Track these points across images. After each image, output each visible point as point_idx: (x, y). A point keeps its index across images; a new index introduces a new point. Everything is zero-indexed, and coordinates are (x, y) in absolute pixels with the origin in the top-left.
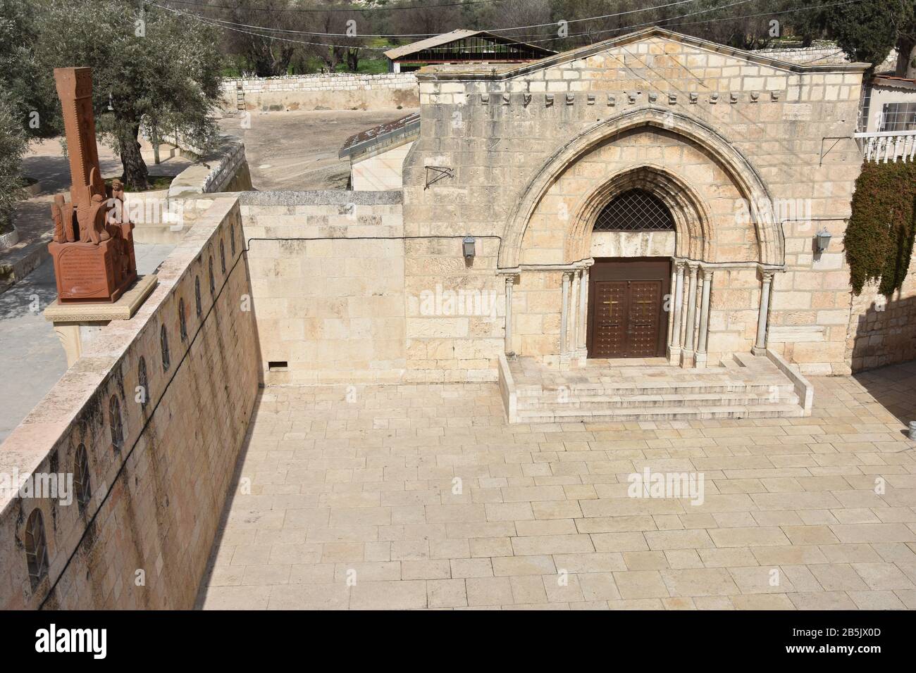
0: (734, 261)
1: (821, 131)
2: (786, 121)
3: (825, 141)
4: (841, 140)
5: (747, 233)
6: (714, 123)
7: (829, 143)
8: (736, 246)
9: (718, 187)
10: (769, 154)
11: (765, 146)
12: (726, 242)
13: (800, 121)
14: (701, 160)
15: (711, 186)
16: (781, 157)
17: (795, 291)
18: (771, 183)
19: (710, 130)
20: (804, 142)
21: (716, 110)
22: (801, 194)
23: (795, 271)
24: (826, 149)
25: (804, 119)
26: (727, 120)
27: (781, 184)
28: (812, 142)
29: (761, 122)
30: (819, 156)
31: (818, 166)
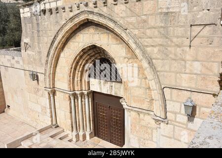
0: (141, 108)
1: (189, 19)
2: (161, 13)
3: (193, 28)
4: (207, 27)
5: (147, 91)
6: (117, 17)
7: (197, 29)
8: (142, 99)
9: (129, 59)
10: (151, 38)
11: (148, 32)
12: (136, 95)
13: (172, 13)
14: (118, 42)
15: (125, 58)
16: (159, 41)
17: (175, 139)
18: (154, 59)
19: (115, 22)
20: (176, 28)
21: (117, 9)
22: (176, 69)
23: (174, 125)
24: (194, 34)
25: (174, 11)
26: (124, 15)
27: (161, 60)
28: (182, 29)
29: (145, 15)
30: (189, 39)
31: (188, 48)
